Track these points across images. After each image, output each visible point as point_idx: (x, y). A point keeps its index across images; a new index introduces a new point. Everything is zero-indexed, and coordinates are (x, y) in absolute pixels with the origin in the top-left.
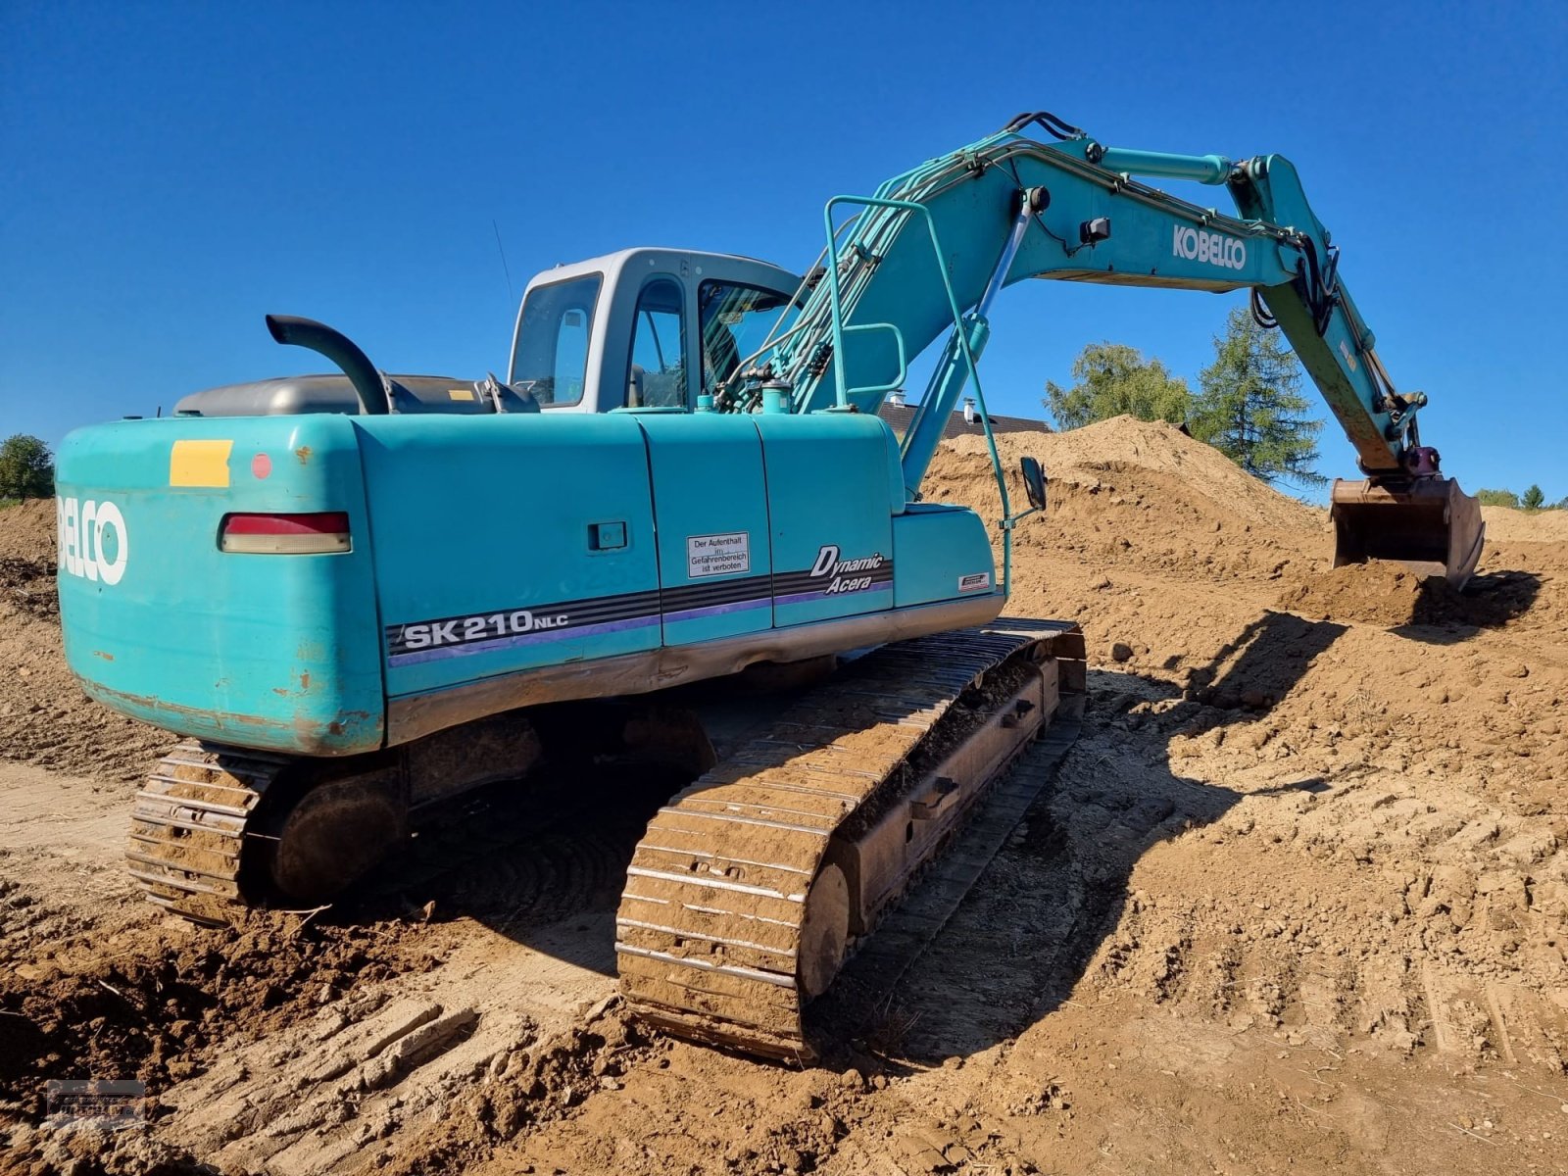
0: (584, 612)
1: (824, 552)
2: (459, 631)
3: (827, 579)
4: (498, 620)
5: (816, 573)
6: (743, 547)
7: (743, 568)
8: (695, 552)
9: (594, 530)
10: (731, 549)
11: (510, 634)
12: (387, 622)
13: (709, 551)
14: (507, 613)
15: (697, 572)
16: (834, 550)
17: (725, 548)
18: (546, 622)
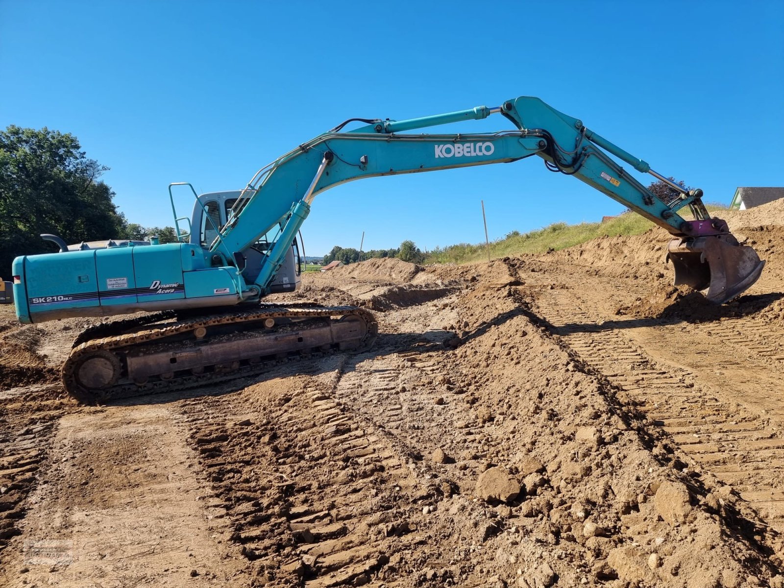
0: (76, 297)
1: (154, 282)
2: (45, 300)
3: (156, 290)
4: (55, 298)
5: (152, 288)
6: (125, 280)
7: (126, 286)
8: (109, 282)
9: (80, 278)
10: (121, 282)
11: (58, 301)
12: (29, 297)
13: (114, 282)
14: (57, 296)
15: (110, 288)
16: (158, 282)
17: (119, 282)
18: (67, 299)
